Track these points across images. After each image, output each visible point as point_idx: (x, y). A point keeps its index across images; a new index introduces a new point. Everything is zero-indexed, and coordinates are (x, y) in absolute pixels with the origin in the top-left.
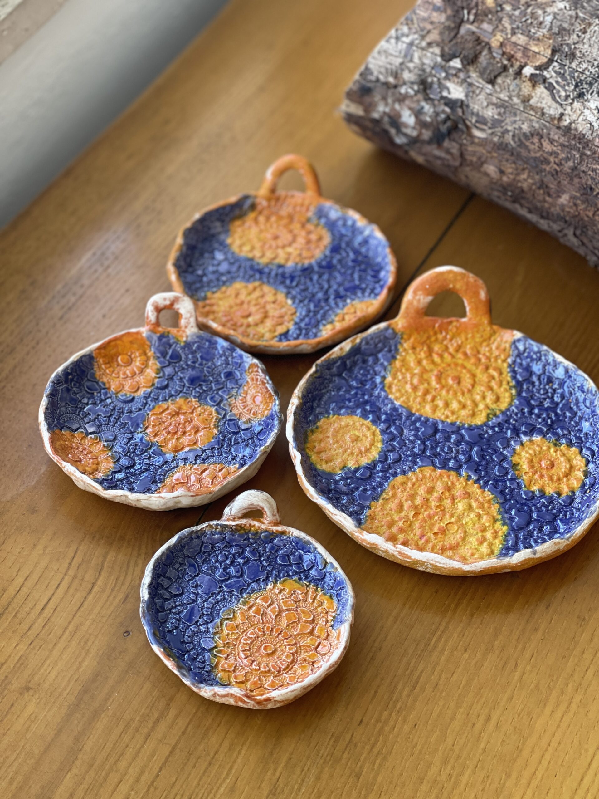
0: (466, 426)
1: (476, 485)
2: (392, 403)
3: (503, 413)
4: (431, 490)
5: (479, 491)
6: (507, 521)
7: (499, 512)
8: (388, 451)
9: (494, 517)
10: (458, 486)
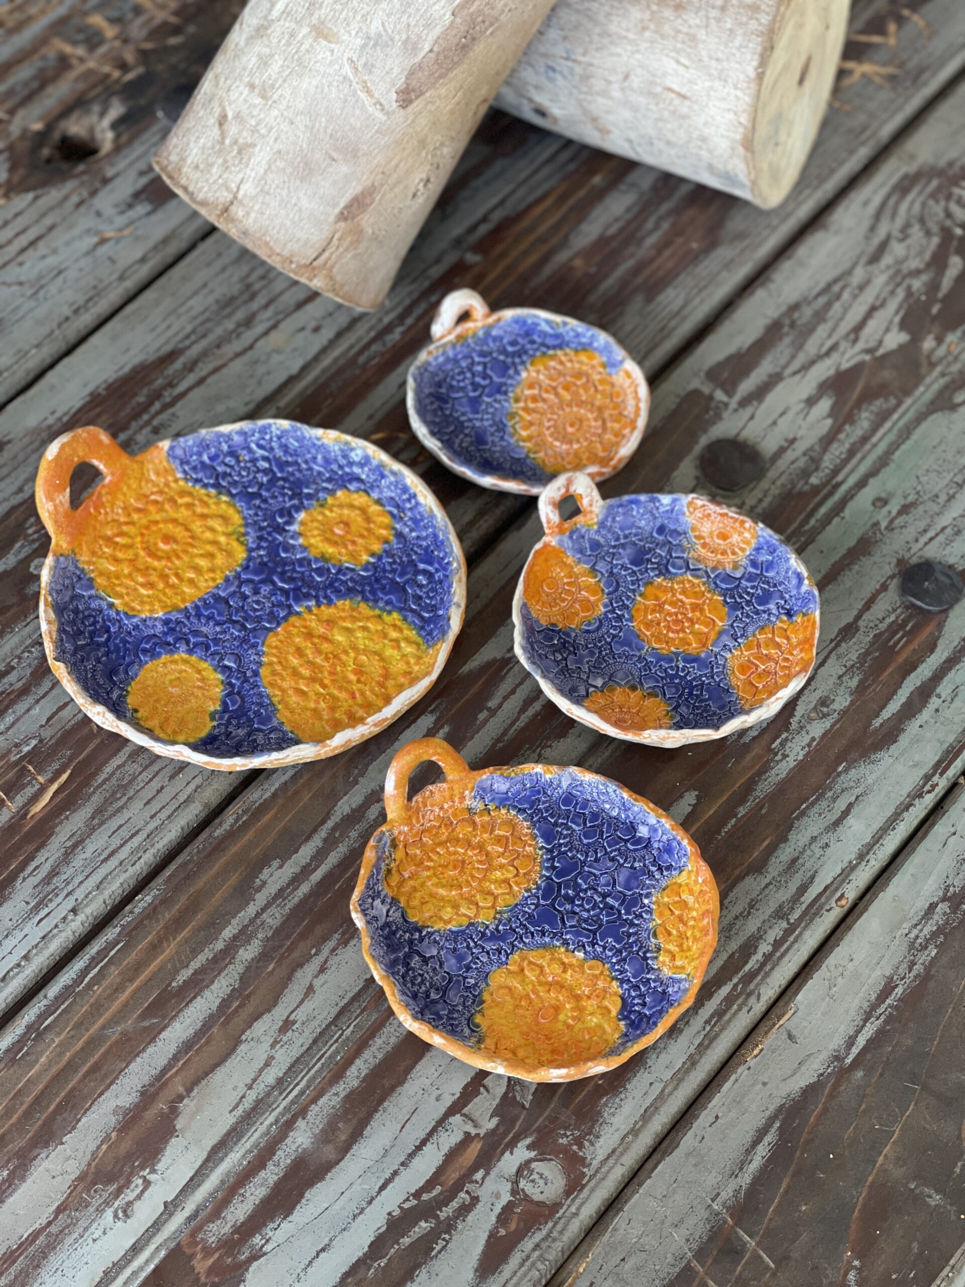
0: (239, 569)
1: (323, 608)
2: (156, 619)
3: (246, 525)
4: (300, 652)
5: (332, 610)
6: (388, 608)
7: (372, 608)
8: (219, 662)
9: (374, 616)
10: (313, 624)
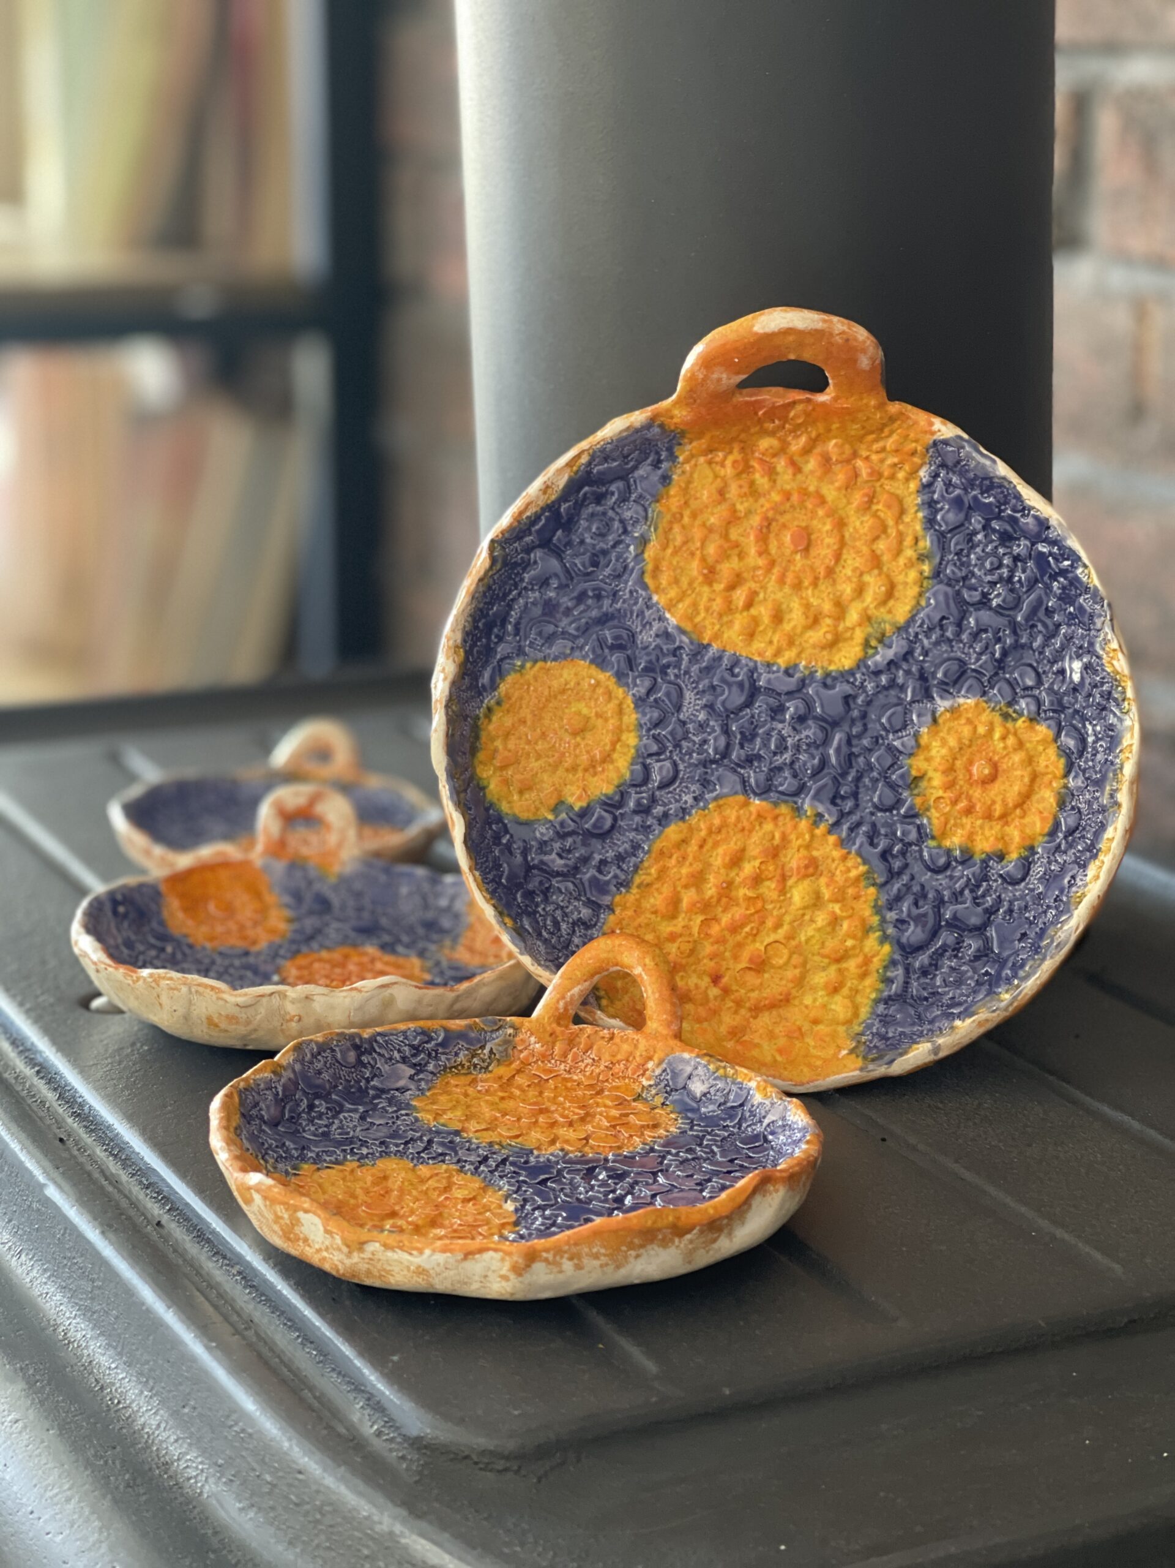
0: (819, 674)
1: (832, 839)
2: (661, 619)
3: (900, 629)
4: (736, 860)
5: (837, 854)
6: (890, 931)
7: (877, 910)
8: (650, 755)
9: (863, 921)
10: (796, 843)
